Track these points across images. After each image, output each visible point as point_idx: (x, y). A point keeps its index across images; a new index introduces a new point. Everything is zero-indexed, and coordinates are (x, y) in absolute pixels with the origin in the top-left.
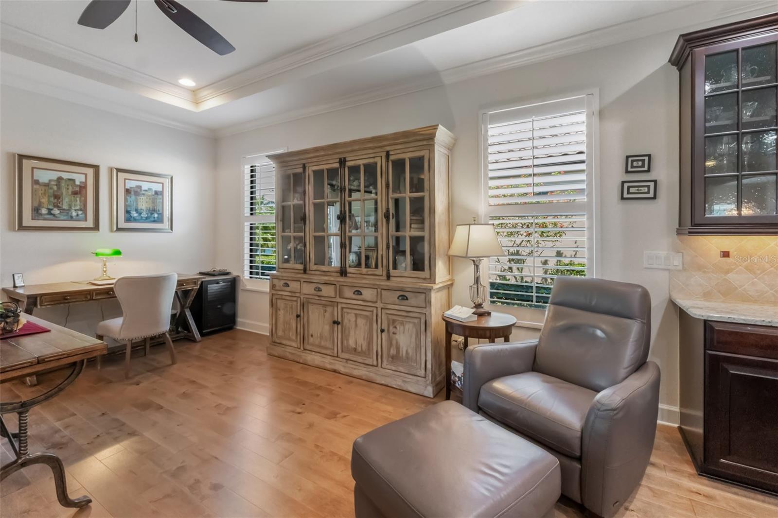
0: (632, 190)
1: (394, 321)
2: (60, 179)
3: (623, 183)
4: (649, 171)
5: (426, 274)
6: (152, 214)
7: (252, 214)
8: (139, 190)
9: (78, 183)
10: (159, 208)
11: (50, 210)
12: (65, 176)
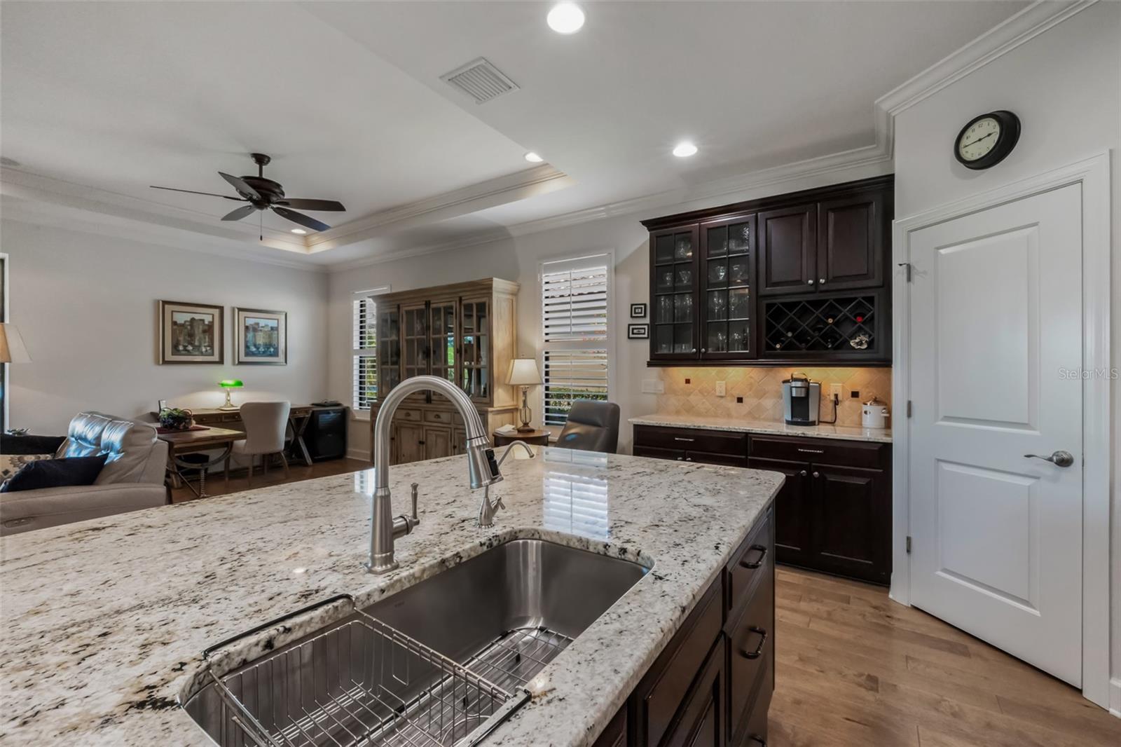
0: (635, 331)
2: (193, 319)
3: (629, 325)
4: (645, 316)
5: (487, 400)
6: (268, 348)
7: (361, 348)
8: (256, 326)
9: (206, 323)
10: (275, 342)
11: (185, 347)
12: (197, 317)
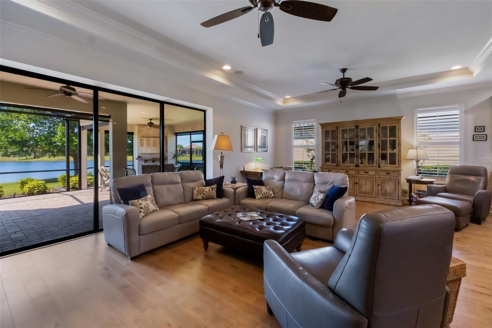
0: (477, 137)
1: (384, 182)
3: (474, 135)
4: (484, 131)
5: (397, 165)
6: (264, 145)
